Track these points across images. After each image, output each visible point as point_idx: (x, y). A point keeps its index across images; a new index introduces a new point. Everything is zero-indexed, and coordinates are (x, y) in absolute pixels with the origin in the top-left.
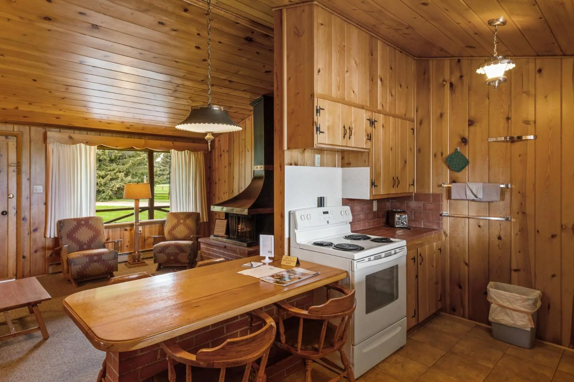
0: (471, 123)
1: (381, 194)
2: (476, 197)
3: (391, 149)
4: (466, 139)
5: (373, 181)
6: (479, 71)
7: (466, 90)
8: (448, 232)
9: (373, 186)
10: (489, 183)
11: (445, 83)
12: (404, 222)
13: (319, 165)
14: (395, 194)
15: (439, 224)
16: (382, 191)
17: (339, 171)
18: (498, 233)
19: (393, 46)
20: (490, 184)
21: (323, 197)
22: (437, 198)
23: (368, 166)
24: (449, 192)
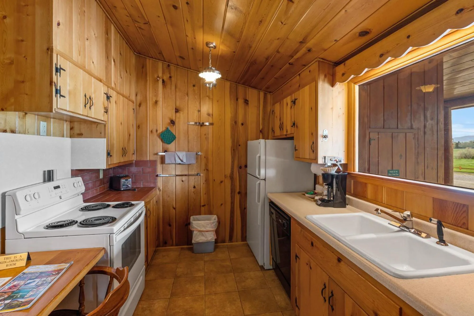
0: (177, 111)
1: (115, 163)
2: (182, 161)
3: (121, 123)
4: (174, 121)
5: (109, 152)
6: (201, 75)
7: (173, 88)
8: (161, 188)
9: (109, 156)
10: (188, 151)
11: (158, 79)
12: (129, 185)
13: (45, 134)
14: (124, 162)
15: (155, 183)
16: (116, 160)
17: (67, 141)
18: (193, 185)
19: (122, 35)
20: (189, 153)
21: (52, 171)
22: (153, 163)
23: (105, 138)
24: (163, 159)
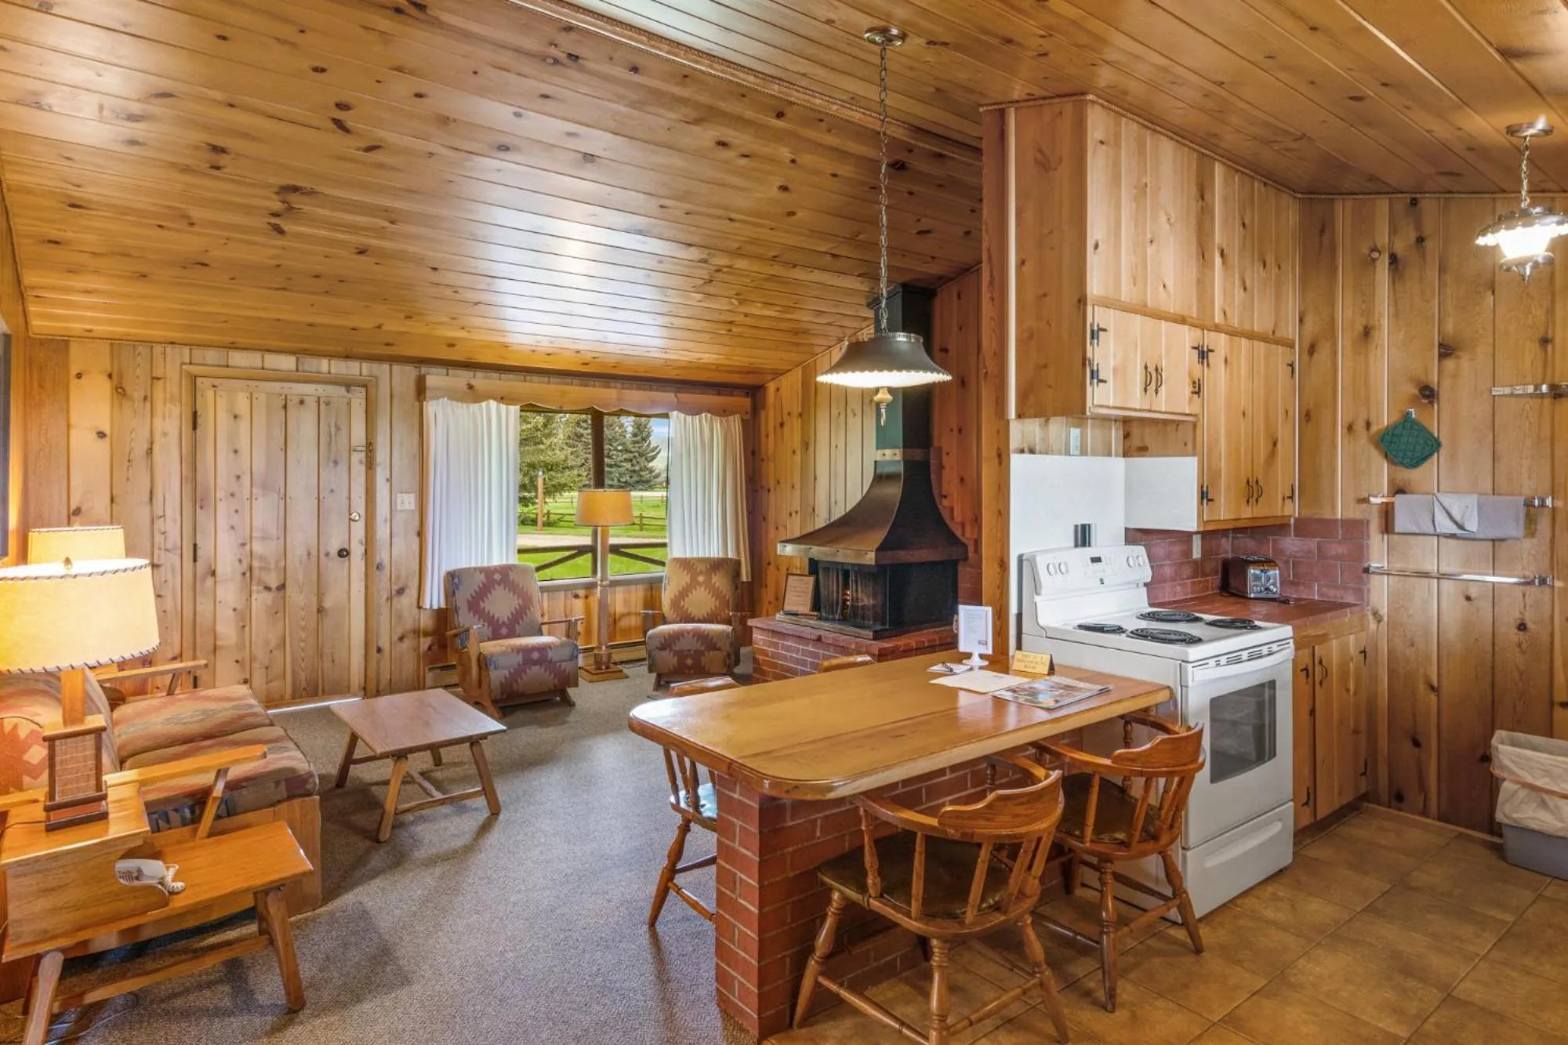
0: (1447, 350)
1: (1222, 518)
2: (1461, 527)
3: (1244, 414)
4: (1432, 390)
5: (1205, 489)
7: (1433, 273)
8: (1384, 611)
9: (1205, 501)
10: (1494, 494)
11: (1375, 255)
12: (1272, 587)
13: (1078, 452)
14: (1252, 518)
15: (1360, 592)
16: (1225, 511)
17: (1118, 465)
18: (1517, 615)
19: (1248, 171)
20: (1495, 497)
21: (1089, 526)
22: (1355, 530)
23: (1194, 455)
24: (1387, 515)
